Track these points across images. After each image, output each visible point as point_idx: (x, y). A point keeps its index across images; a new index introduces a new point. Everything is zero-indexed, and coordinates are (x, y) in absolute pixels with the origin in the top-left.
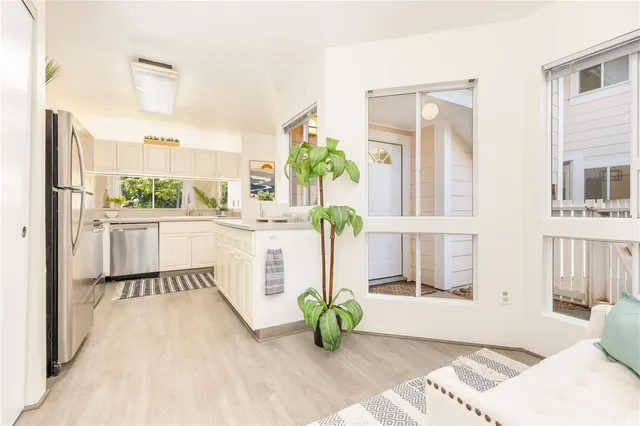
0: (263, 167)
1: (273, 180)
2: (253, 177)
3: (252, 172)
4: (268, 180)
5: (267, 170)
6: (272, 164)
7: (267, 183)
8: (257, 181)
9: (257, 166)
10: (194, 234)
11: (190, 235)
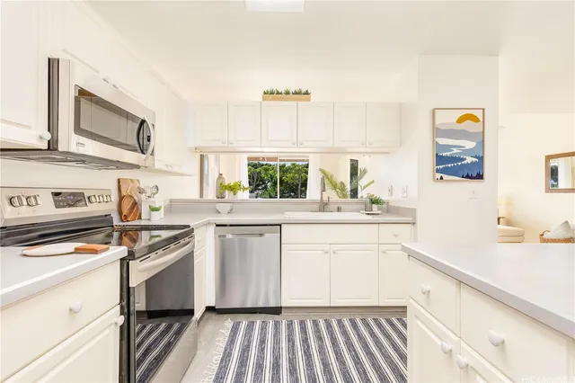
0: (461, 120)
1: (482, 144)
2: (442, 141)
3: (438, 132)
4: (470, 145)
5: (468, 126)
6: (479, 114)
7: (468, 152)
8: (448, 147)
9: (448, 119)
10: (334, 247)
11: (327, 247)
